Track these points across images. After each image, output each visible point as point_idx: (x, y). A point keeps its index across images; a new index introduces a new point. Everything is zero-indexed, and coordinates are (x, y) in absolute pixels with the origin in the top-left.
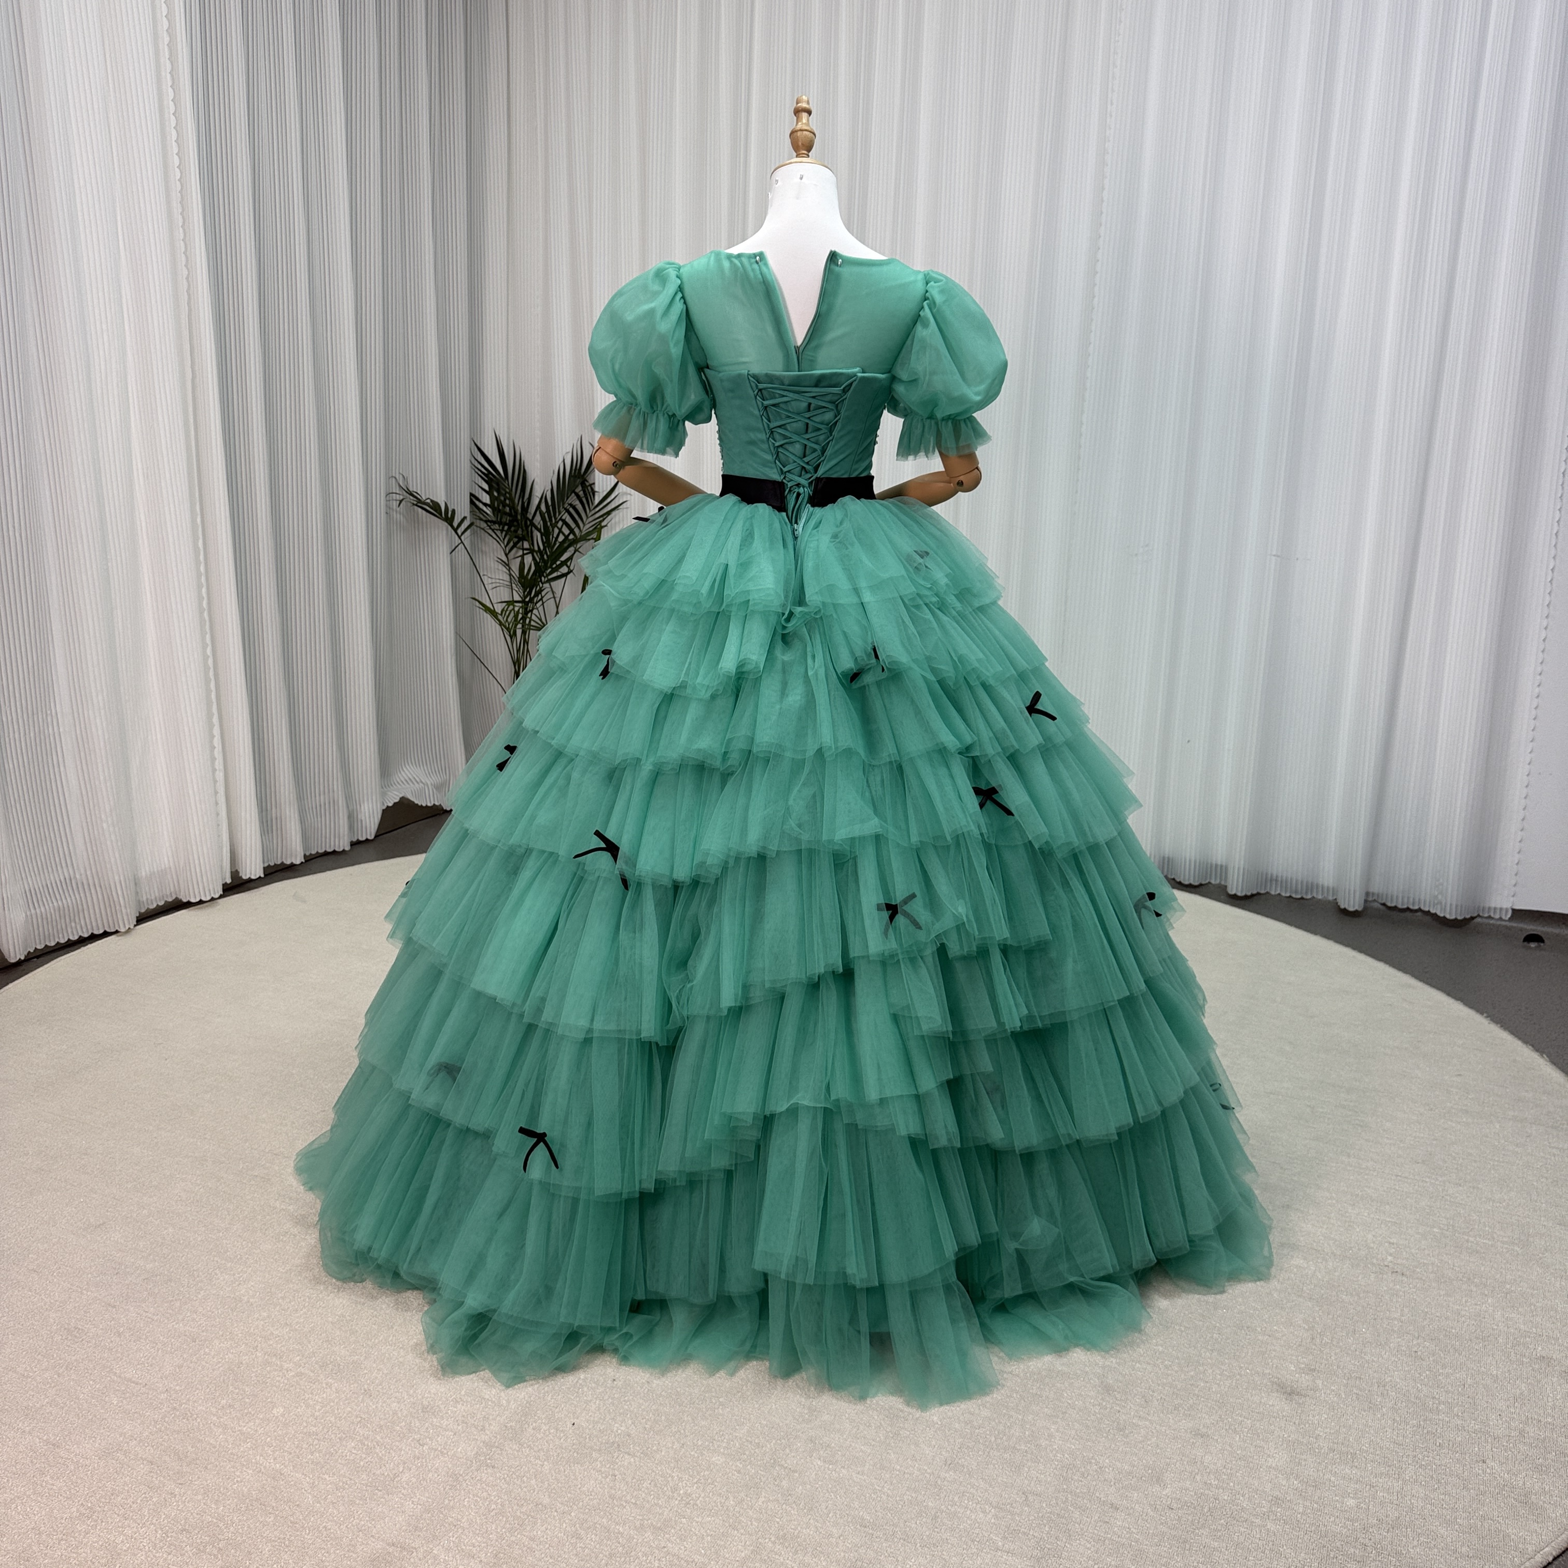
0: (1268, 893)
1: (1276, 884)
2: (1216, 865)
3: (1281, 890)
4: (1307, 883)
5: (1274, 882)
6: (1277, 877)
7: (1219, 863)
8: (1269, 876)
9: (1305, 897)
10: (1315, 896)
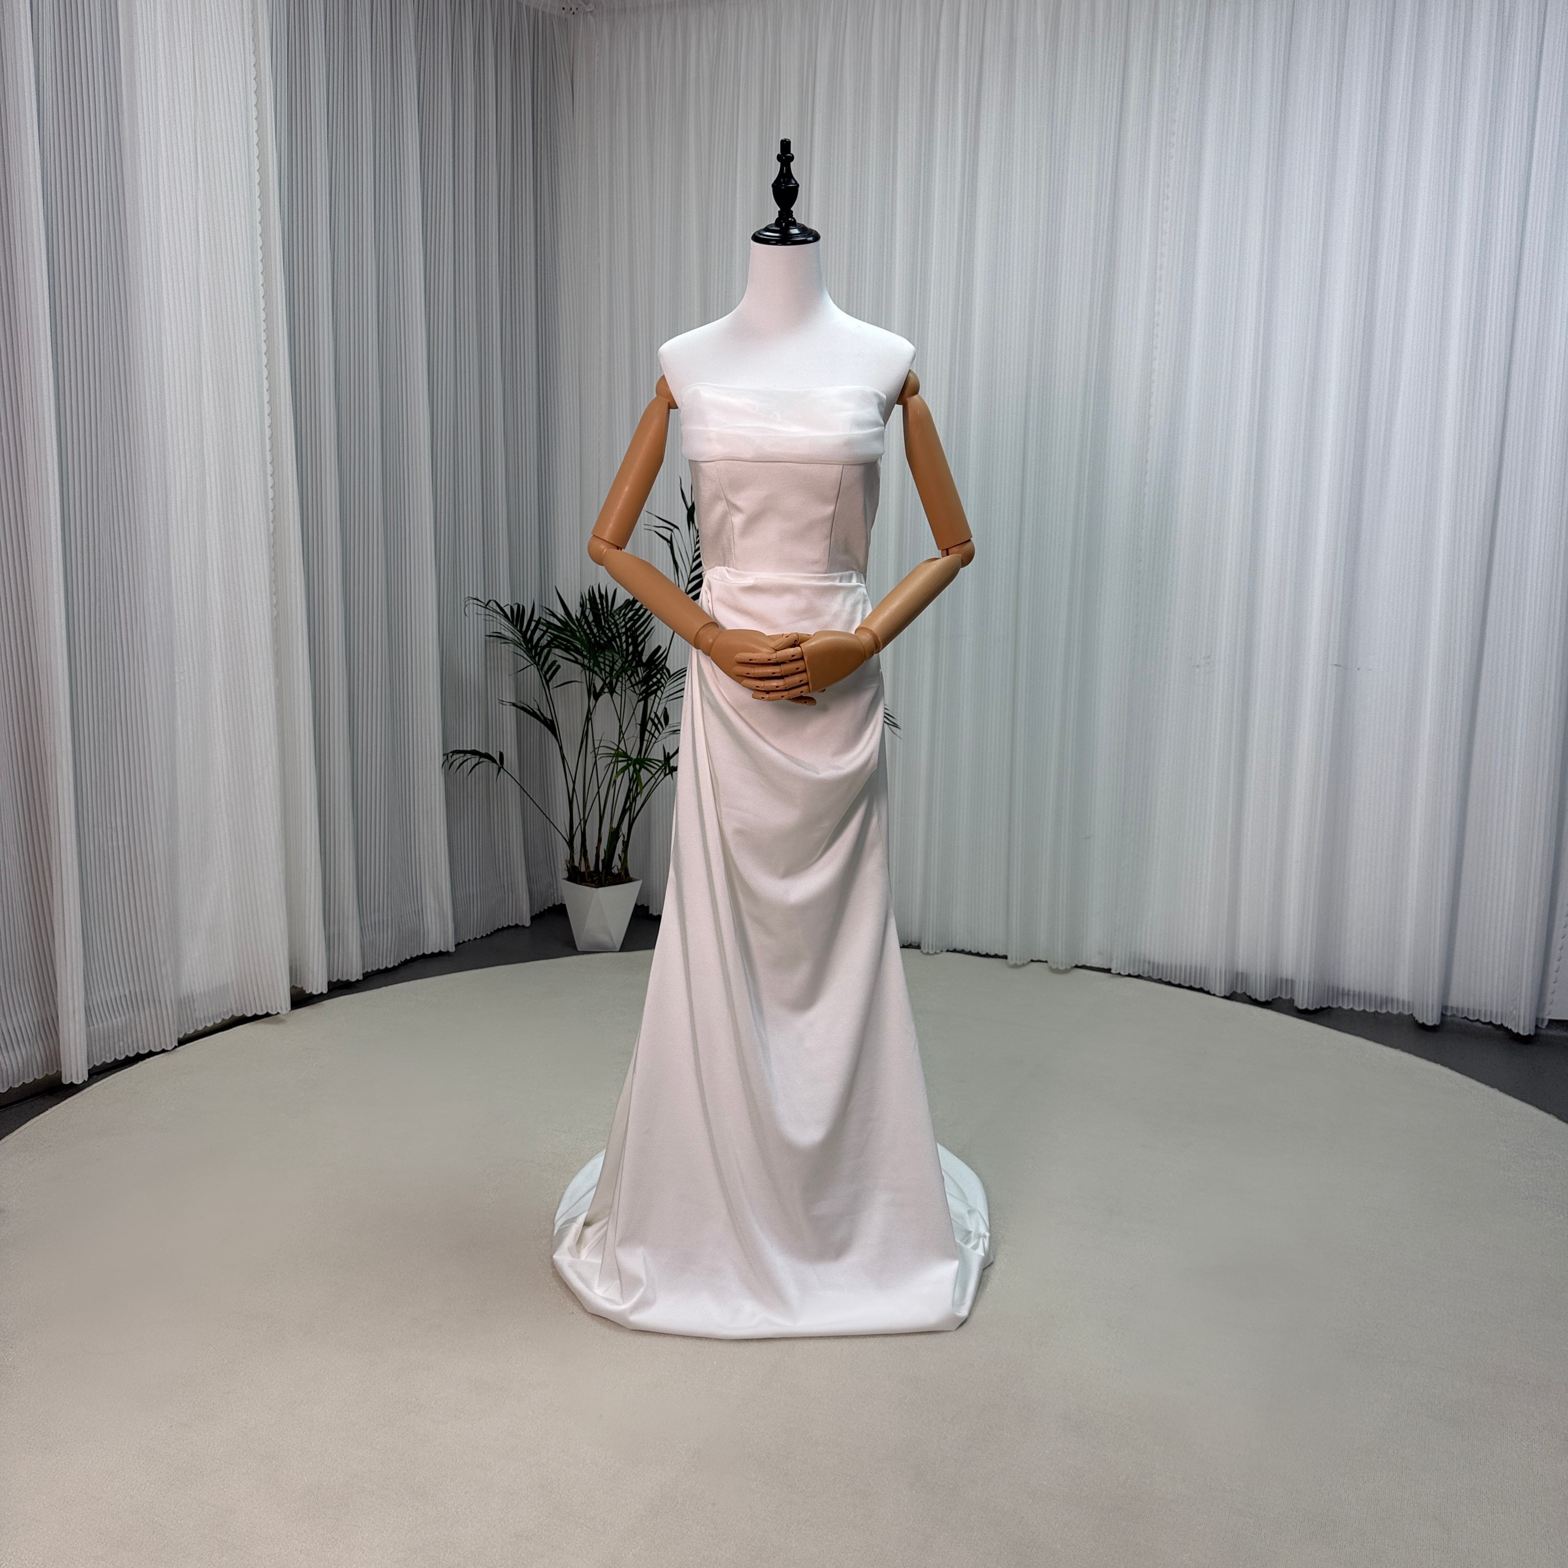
0: (1340, 1007)
1: (1349, 998)
2: (1286, 980)
3: (1354, 1004)
4: (1381, 997)
5: (1345, 997)
6: (1349, 991)
8: (1340, 990)
9: (1379, 1011)
10: (1390, 1010)
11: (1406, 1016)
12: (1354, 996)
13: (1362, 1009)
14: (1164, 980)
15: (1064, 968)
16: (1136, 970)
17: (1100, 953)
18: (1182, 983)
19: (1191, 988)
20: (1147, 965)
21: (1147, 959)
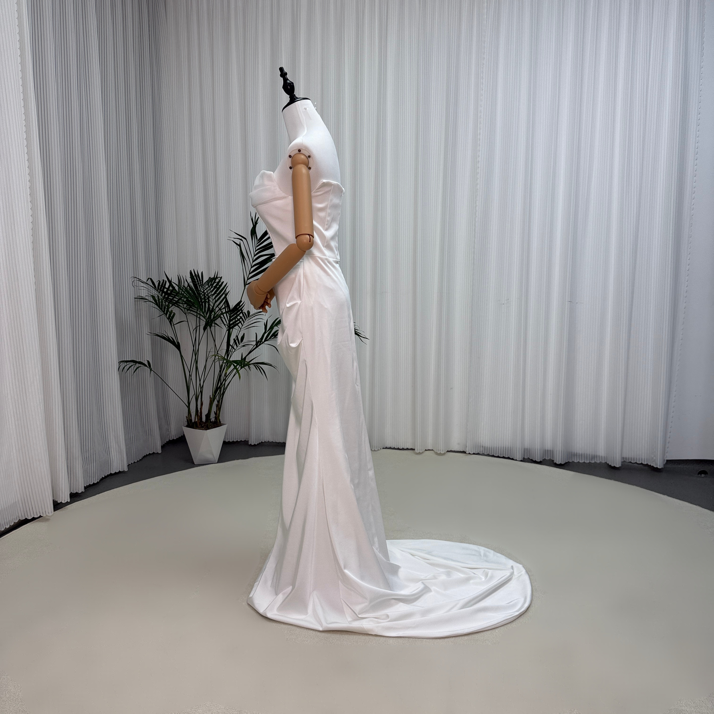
0: (573, 462)
1: (577, 457)
2: (548, 450)
3: (579, 460)
4: (592, 455)
5: (576, 457)
6: (577, 453)
7: (549, 449)
8: (573, 453)
9: (591, 462)
10: (596, 461)
11: (603, 463)
12: (579, 455)
13: (583, 461)
14: (490, 454)
15: (443, 452)
16: (477, 450)
17: (458, 444)
18: (500, 456)
19: (504, 457)
20: (481, 448)
21: (482, 445)
